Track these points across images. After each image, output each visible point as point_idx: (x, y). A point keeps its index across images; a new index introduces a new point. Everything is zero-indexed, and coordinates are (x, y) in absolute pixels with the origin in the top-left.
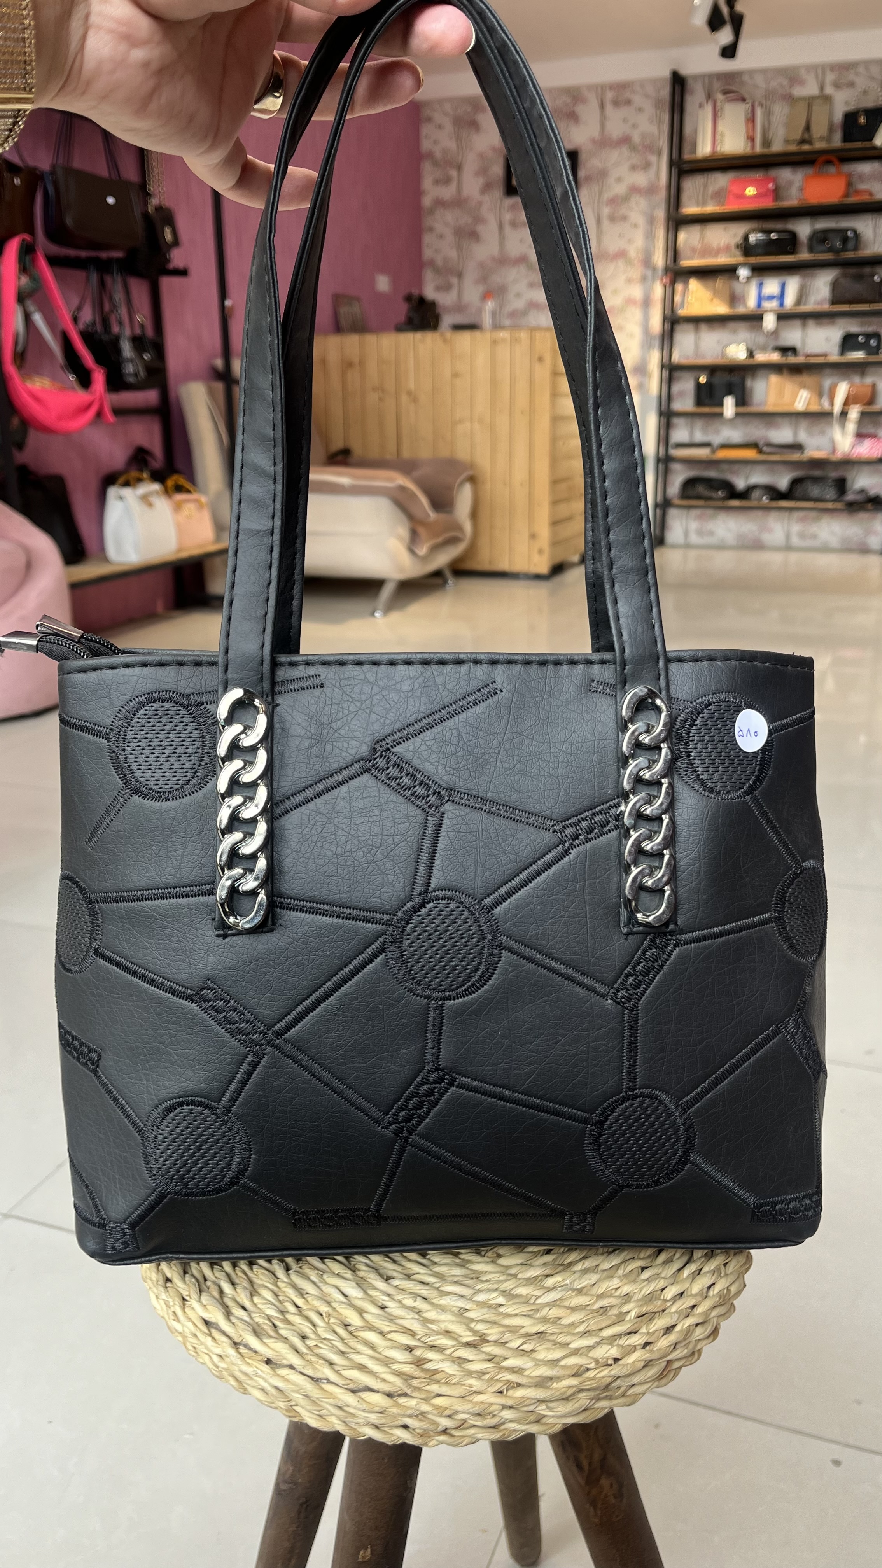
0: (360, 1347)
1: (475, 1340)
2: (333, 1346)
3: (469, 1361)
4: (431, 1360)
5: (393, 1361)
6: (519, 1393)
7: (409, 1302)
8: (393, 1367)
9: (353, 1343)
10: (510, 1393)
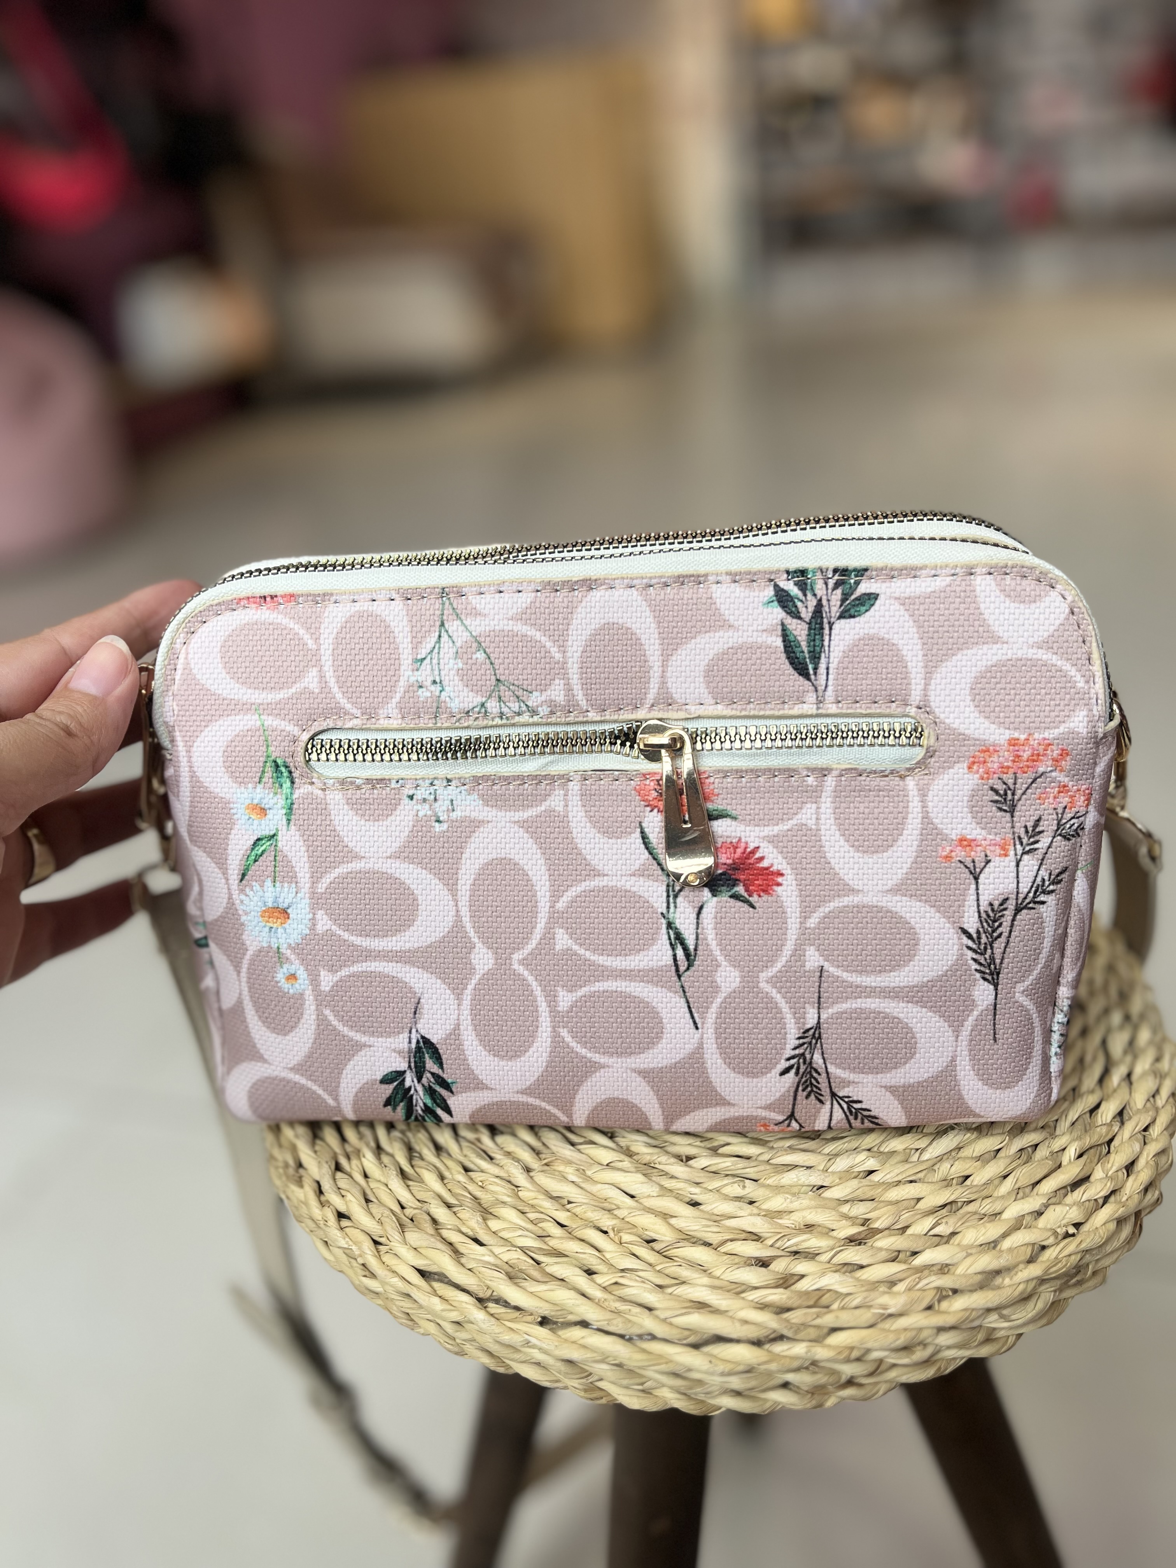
0: (685, 1273)
1: (859, 1233)
2: (644, 1280)
3: (862, 1267)
4: (802, 1276)
5: (743, 1287)
6: (959, 1304)
7: (735, 1189)
8: (751, 1298)
9: (672, 1269)
10: (944, 1305)
